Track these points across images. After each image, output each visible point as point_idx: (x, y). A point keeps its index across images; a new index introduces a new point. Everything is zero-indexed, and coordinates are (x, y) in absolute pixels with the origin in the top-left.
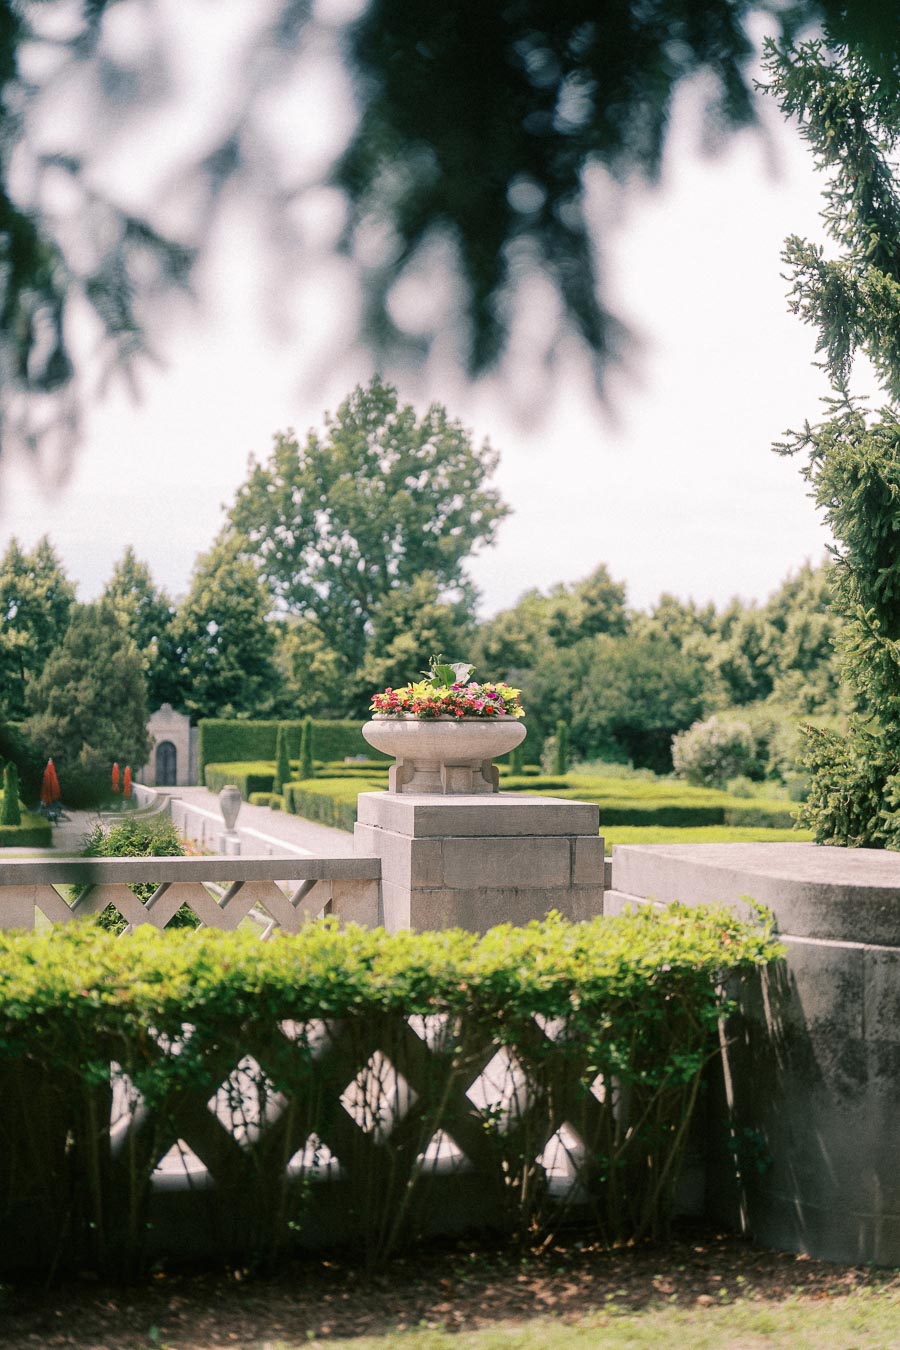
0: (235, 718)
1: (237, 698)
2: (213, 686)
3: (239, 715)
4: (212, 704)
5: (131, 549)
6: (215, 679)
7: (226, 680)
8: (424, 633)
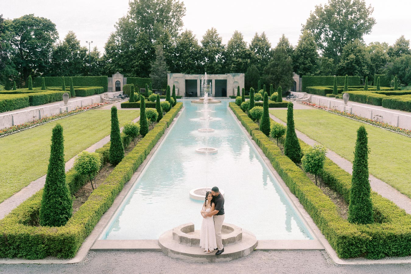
0: (310, 75)
2: (305, 67)
3: (312, 75)
5: (284, 35)
7: (308, 66)
8: (357, 54)
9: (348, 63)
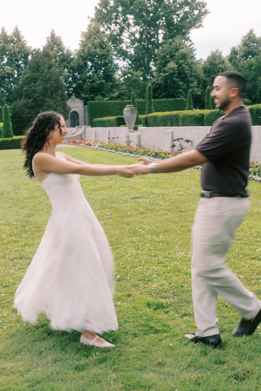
1: (103, 92)
2: (92, 88)
4: (93, 95)
6: (93, 84)
7: (97, 84)
8: (180, 61)
9: (166, 76)
